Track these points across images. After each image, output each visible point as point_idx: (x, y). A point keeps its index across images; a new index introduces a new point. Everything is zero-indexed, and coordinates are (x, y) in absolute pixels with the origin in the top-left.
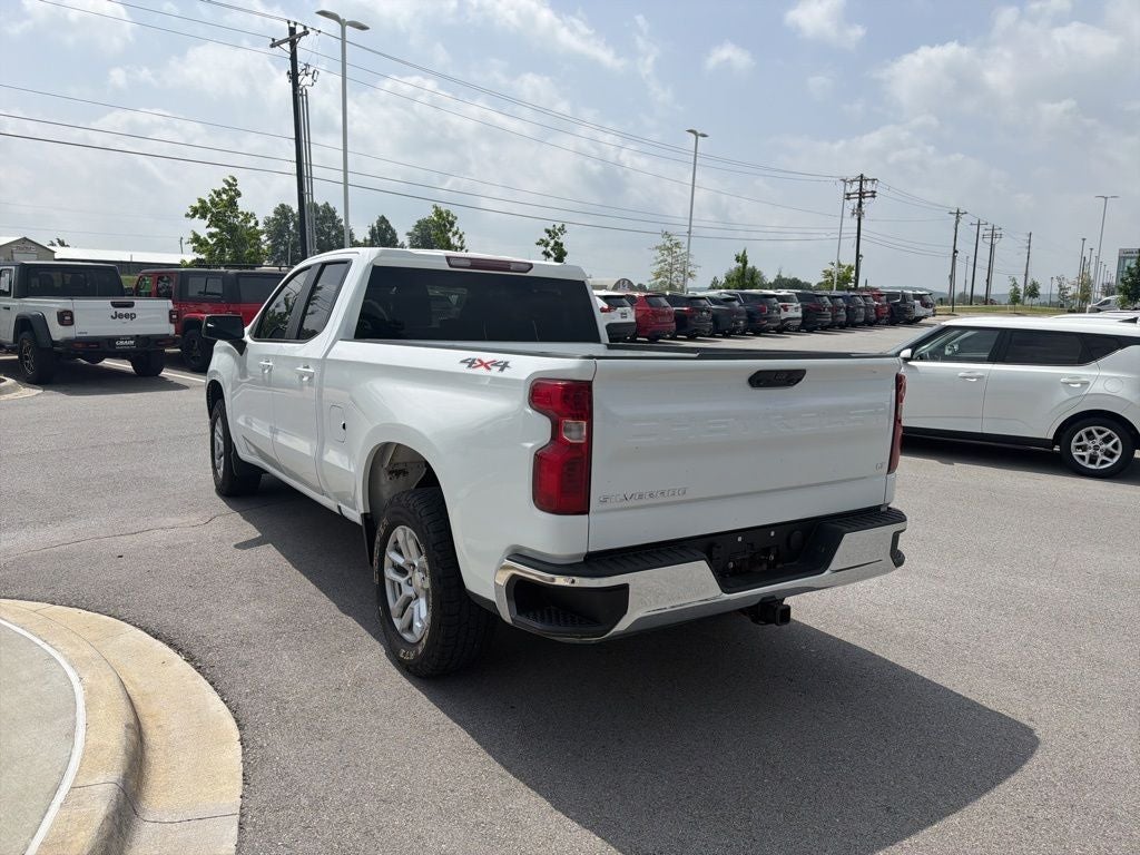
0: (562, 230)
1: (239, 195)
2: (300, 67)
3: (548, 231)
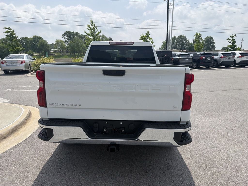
0: (235, 35)
1: (149, 35)
2: (169, 4)
3: (231, 36)
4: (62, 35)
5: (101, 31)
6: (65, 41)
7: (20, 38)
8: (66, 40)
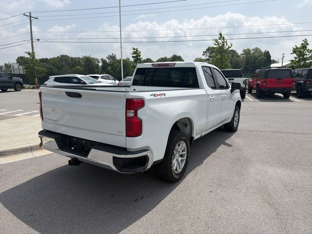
4: (204, 52)
5: (231, 45)
6: (206, 59)
7: (160, 59)
8: (208, 58)
